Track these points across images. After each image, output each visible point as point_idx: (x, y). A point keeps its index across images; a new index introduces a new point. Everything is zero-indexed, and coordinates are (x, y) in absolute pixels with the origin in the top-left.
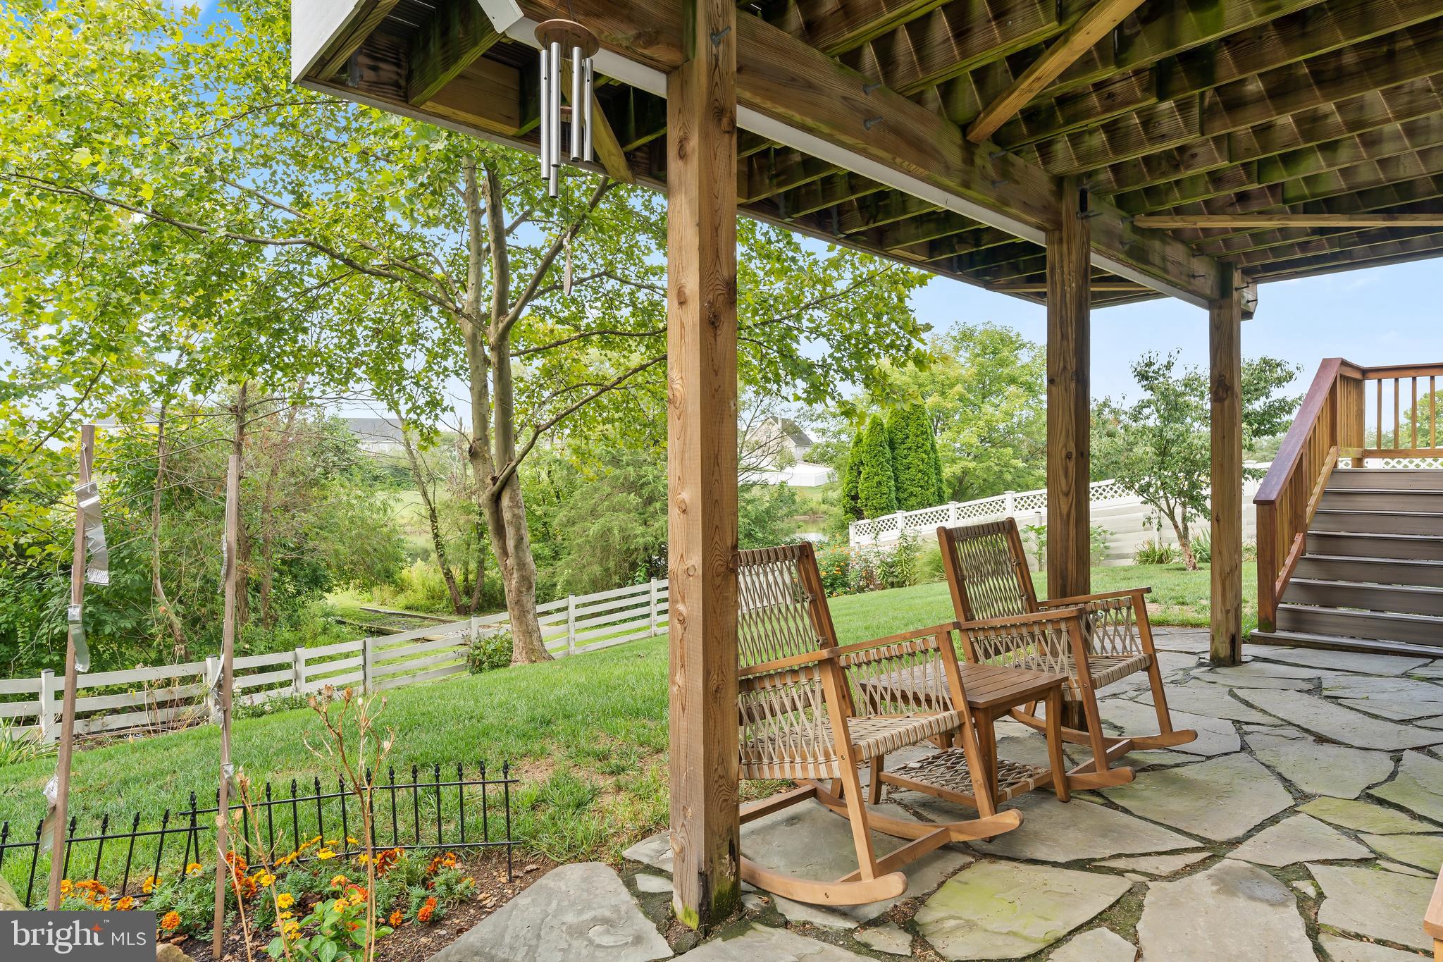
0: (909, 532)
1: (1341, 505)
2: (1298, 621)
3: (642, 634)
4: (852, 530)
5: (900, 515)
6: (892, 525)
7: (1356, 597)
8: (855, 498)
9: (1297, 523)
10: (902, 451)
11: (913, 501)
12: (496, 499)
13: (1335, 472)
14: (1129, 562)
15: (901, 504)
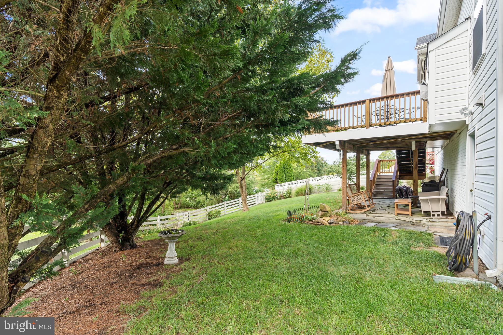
0: (289, 186)
1: (379, 180)
2: (375, 196)
3: (238, 210)
4: (276, 186)
5: (287, 183)
6: (285, 185)
7: (381, 192)
8: (276, 179)
9: (374, 183)
10: (286, 169)
11: (289, 180)
12: (241, 181)
13: (378, 176)
14: (336, 191)
15: (286, 181)
